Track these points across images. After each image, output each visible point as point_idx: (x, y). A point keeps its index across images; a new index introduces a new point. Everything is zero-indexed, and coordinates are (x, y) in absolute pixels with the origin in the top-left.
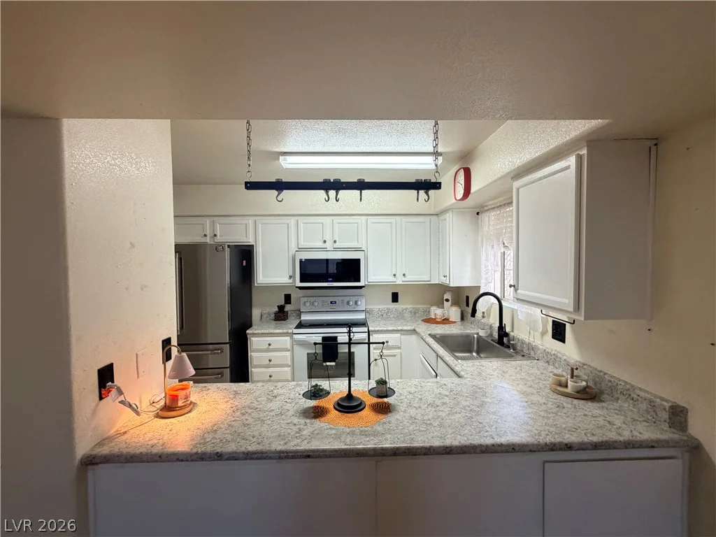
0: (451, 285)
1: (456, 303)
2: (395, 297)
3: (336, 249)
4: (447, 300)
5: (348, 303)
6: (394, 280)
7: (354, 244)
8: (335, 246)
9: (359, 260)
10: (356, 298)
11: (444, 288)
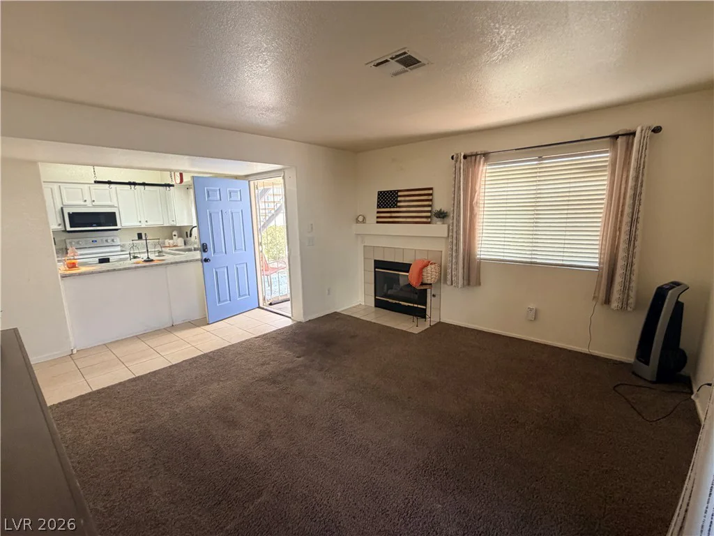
0: (177, 225)
1: (180, 236)
2: (140, 236)
3: (94, 206)
4: (175, 235)
5: (107, 241)
6: (139, 224)
7: (109, 203)
8: (94, 204)
9: (115, 213)
10: (113, 238)
11: (173, 228)
